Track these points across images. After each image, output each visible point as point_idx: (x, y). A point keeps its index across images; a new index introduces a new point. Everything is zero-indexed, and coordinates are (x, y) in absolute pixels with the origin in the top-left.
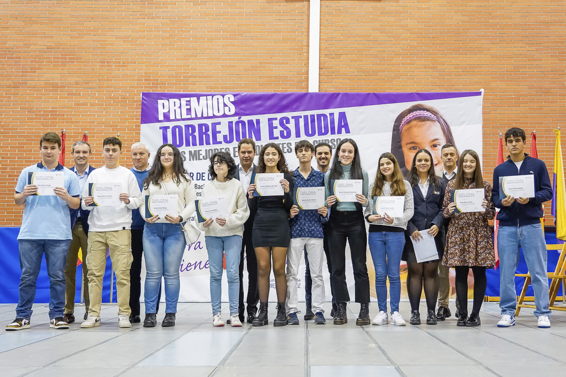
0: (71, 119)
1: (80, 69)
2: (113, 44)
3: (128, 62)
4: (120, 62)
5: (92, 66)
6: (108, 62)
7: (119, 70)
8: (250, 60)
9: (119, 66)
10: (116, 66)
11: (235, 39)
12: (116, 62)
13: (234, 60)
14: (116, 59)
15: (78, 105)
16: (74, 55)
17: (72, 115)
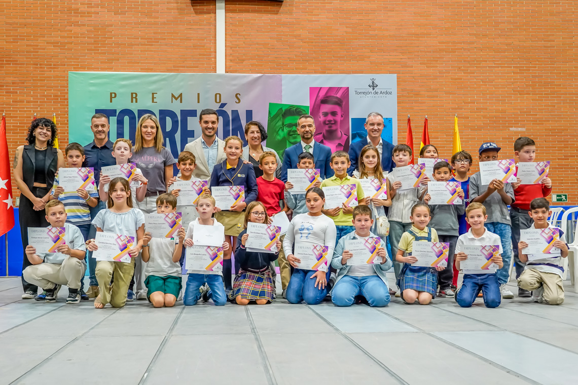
1: (16, 70)
2: (44, 49)
4: (51, 65)
6: (40, 65)
7: (51, 71)
9: (51, 68)
10: (48, 68)
11: (152, 45)
12: (48, 65)
14: (47, 62)
15: (16, 102)
16: (10, 58)
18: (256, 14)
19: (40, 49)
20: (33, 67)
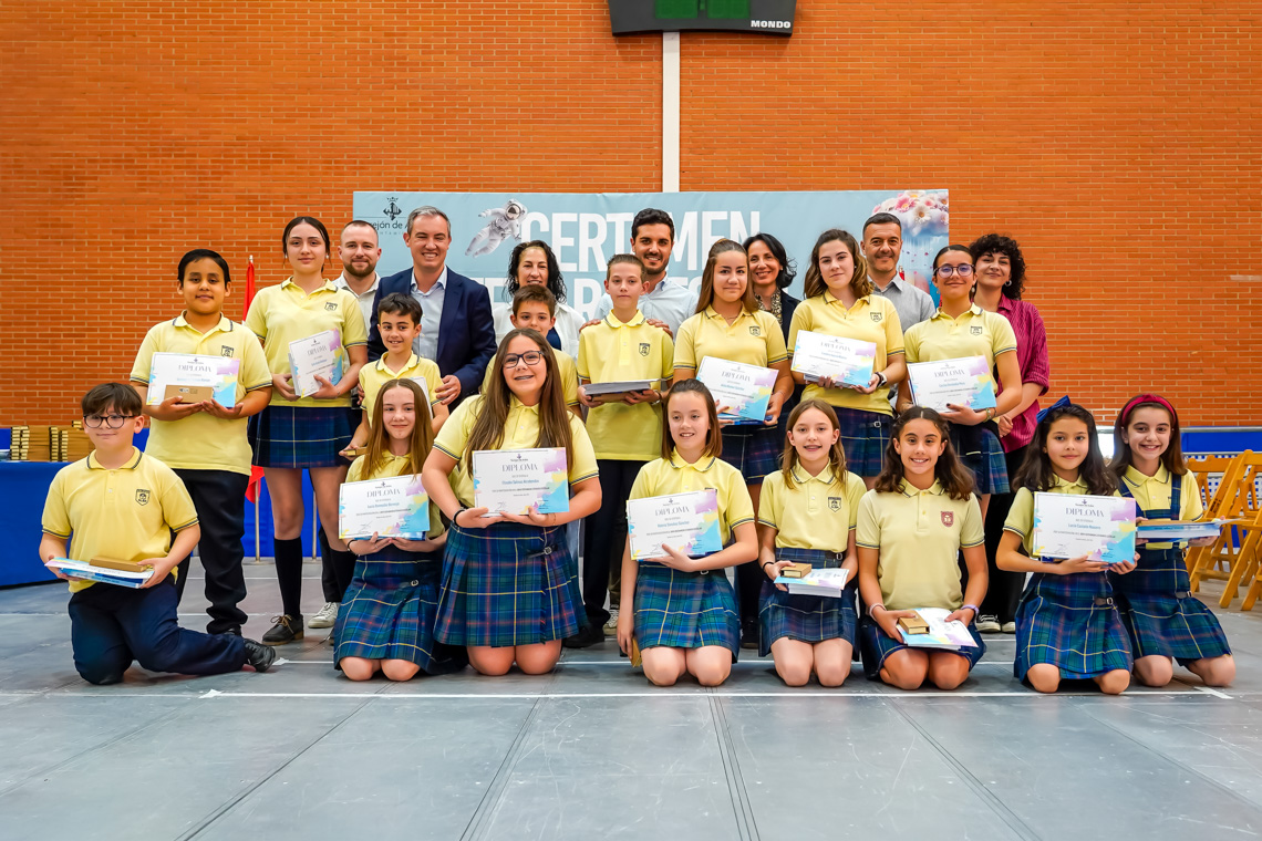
16: (281, 150)
18: (740, 62)
19: (334, 133)
20: (323, 168)
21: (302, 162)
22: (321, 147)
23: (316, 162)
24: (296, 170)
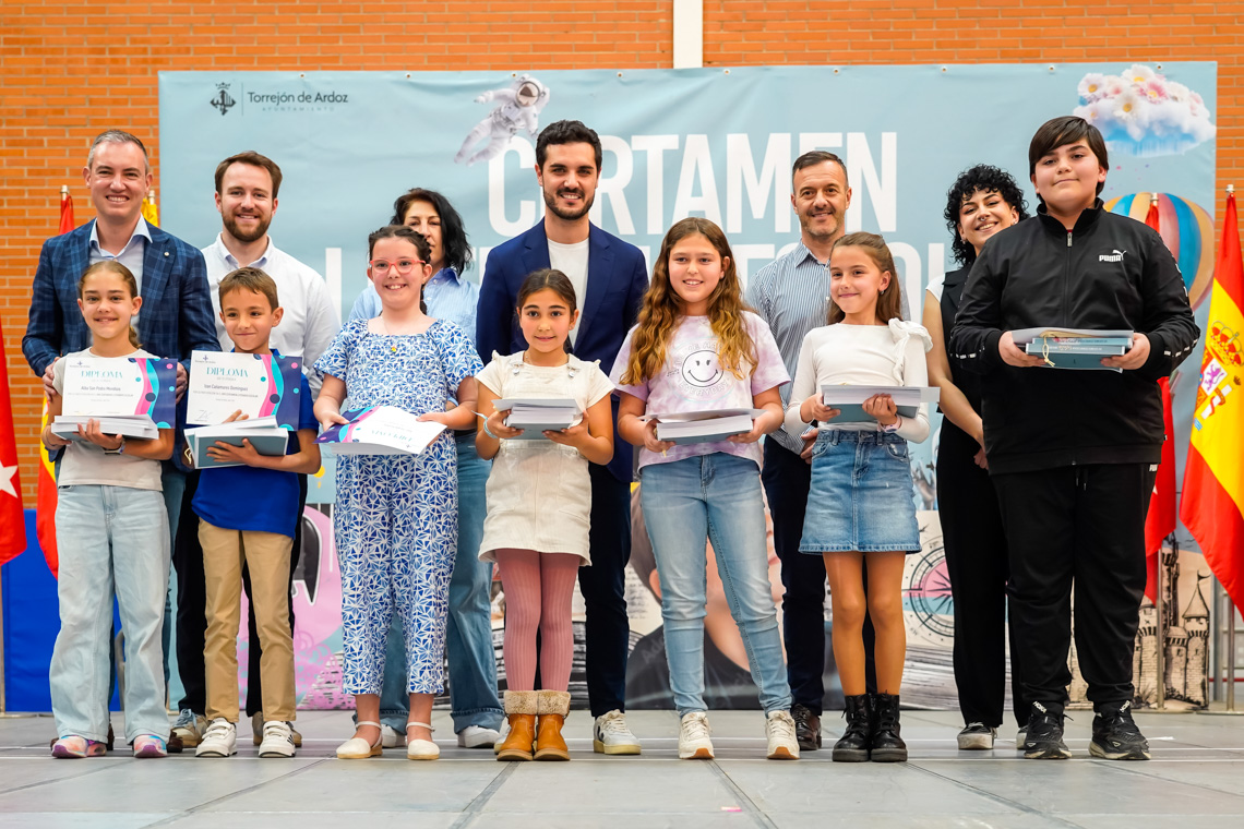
0: (23, 212)
1: (38, 71)
3: (168, 51)
4: (145, 51)
5: (70, 61)
6: (112, 51)
7: (144, 71)
8: (506, 38)
12: (136, 51)
13: (463, 39)
14: (134, 41)
15: (39, 173)
16: (17, 31)
17: (23, 202)
20: (90, 61)
21: (53, 51)
22: (86, 25)
23: (80, 51)
24: (44, 66)
